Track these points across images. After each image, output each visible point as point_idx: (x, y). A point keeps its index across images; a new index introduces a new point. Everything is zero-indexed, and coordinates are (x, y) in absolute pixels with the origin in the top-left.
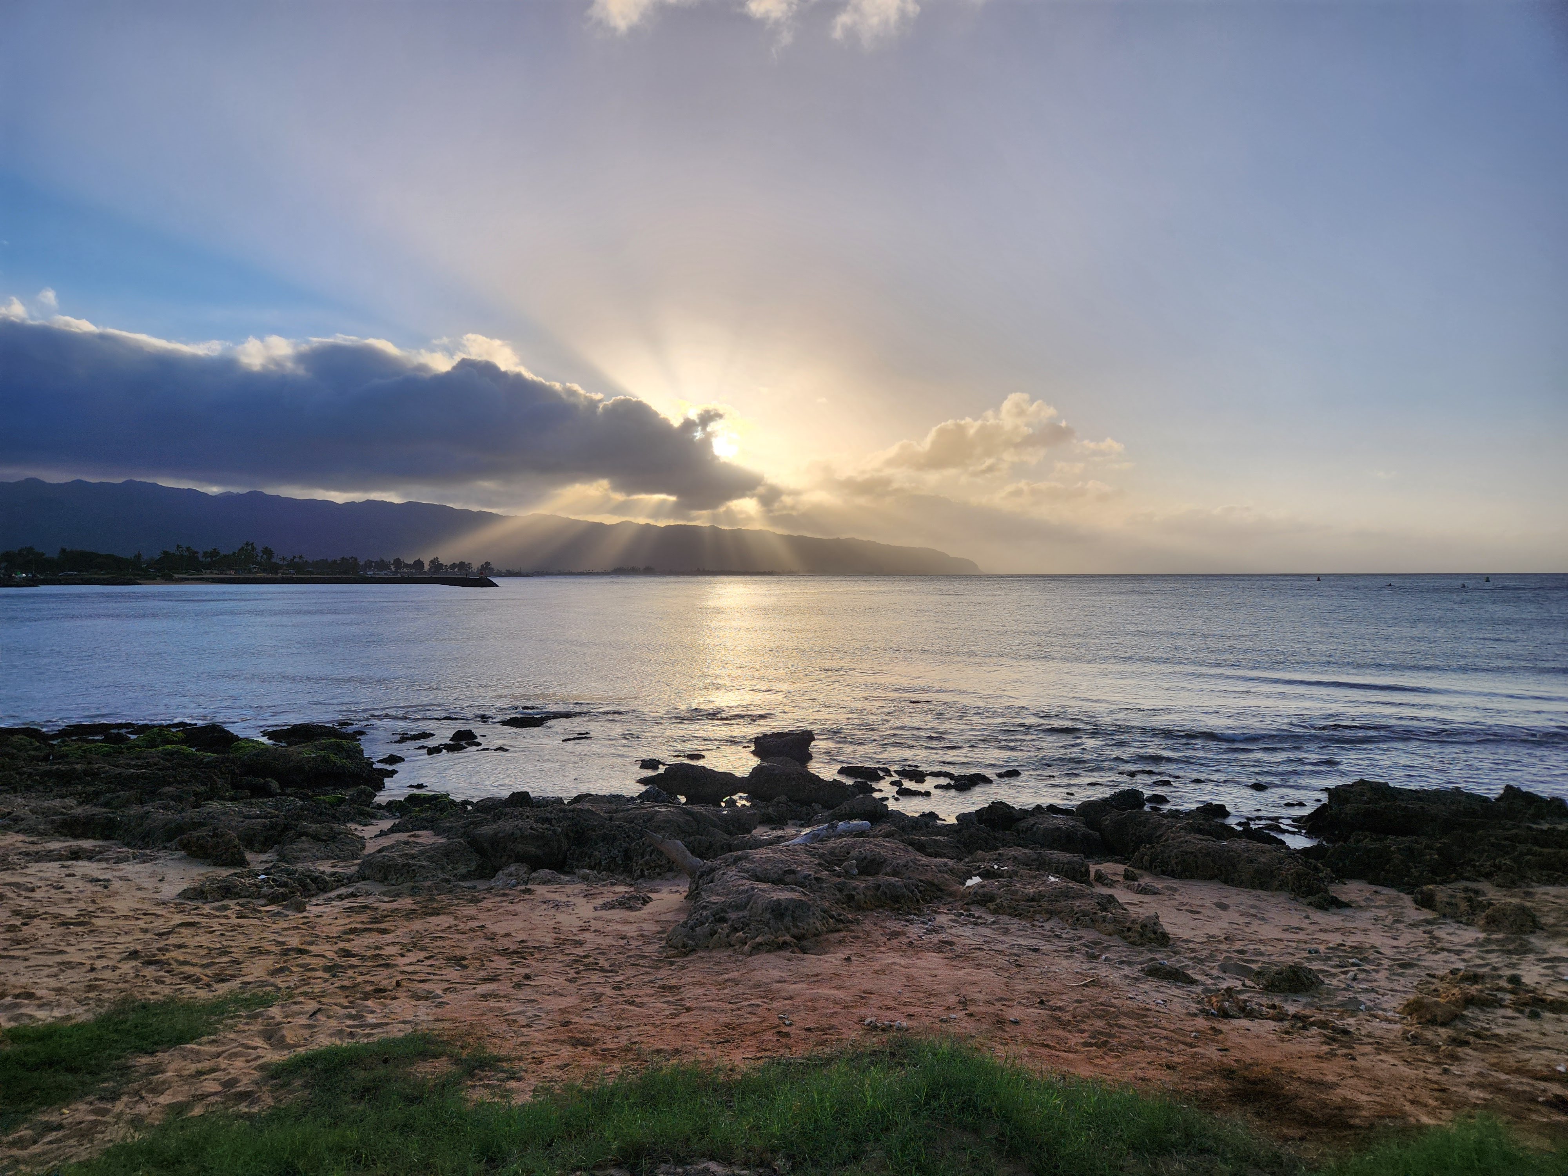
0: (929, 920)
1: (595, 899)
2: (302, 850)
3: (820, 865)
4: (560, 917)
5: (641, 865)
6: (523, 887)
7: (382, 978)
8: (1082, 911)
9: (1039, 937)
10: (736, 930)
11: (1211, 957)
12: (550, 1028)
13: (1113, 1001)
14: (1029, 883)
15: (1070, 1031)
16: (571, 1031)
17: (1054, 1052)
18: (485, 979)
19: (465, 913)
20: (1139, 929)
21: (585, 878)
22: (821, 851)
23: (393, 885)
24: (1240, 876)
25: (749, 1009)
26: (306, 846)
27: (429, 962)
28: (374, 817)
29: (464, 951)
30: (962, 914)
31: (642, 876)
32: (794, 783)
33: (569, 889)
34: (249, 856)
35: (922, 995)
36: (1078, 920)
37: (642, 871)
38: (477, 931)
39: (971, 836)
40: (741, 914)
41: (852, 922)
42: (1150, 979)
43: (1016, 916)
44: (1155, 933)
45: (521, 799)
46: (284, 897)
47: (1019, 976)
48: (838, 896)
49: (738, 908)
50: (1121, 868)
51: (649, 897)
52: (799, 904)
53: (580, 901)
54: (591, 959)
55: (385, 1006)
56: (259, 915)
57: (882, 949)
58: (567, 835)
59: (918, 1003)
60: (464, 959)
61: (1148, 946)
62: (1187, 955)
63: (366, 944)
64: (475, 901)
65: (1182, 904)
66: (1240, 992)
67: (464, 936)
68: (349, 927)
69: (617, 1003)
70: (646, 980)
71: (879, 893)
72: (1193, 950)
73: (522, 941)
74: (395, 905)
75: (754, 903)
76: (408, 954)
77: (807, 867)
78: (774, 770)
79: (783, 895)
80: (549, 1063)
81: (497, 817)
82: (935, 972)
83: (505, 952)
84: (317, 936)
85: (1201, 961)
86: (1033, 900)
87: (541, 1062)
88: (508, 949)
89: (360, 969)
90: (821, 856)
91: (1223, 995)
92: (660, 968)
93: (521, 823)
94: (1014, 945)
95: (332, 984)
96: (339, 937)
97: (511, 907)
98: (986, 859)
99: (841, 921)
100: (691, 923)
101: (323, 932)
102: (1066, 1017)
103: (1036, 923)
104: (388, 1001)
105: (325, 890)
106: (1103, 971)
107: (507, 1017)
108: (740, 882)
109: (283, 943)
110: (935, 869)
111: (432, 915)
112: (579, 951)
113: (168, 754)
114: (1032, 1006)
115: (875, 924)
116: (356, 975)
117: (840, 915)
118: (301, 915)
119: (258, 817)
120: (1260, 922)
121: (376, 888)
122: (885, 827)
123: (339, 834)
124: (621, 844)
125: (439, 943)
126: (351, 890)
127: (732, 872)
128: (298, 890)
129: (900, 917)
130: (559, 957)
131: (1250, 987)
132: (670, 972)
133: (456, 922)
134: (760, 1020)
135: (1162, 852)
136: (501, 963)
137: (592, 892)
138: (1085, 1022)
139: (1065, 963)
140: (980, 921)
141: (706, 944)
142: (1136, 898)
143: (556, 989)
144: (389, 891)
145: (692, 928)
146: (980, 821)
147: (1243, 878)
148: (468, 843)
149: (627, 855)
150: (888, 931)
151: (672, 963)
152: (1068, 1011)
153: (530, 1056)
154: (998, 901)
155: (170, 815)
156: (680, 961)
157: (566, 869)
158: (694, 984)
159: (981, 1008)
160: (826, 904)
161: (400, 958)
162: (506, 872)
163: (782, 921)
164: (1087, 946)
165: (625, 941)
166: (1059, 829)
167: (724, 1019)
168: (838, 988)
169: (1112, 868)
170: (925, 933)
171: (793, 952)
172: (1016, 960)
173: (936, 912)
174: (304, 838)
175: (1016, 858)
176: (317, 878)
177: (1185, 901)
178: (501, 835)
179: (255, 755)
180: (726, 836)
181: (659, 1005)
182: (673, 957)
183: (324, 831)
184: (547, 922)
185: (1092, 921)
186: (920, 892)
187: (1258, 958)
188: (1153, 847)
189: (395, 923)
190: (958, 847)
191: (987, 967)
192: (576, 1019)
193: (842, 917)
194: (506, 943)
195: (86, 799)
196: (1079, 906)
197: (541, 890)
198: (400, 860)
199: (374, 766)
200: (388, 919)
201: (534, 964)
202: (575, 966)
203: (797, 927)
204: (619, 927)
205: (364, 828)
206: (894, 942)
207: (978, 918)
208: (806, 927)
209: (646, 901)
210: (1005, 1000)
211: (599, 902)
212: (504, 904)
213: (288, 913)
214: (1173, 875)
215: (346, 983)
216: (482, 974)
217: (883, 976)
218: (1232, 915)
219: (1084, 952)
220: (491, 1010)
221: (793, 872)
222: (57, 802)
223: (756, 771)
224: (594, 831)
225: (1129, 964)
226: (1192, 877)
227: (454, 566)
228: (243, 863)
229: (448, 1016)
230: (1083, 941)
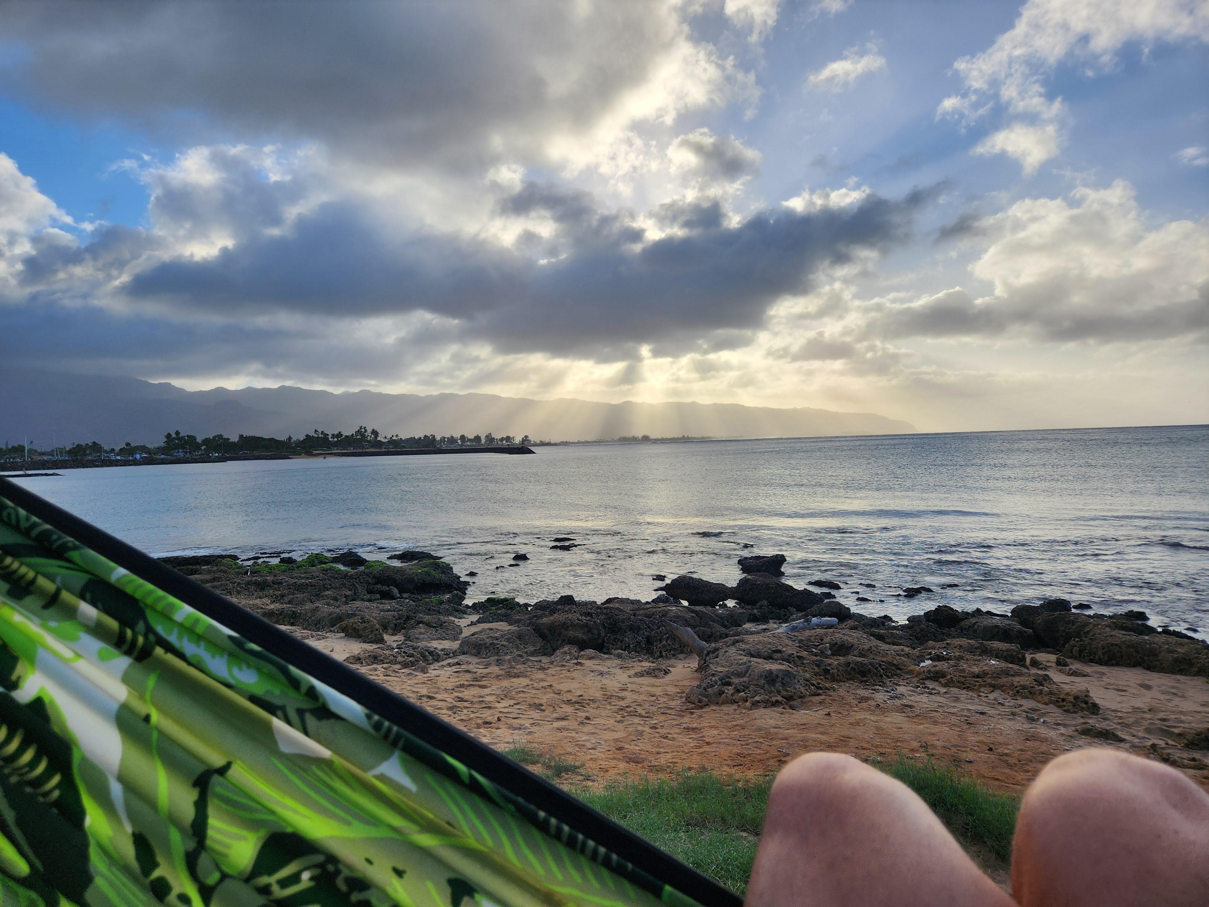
0: (892, 690)
1: (628, 670)
2: (421, 633)
3: (799, 647)
4: (605, 681)
5: (660, 648)
6: (576, 661)
7: (487, 715)
8: (1021, 686)
9: (985, 704)
10: (738, 691)
11: (1137, 723)
12: (609, 751)
13: (1052, 751)
14: (974, 665)
15: (1016, 771)
16: (624, 753)
17: (1003, 784)
18: (558, 719)
19: (537, 677)
20: (1072, 700)
21: (619, 656)
22: (800, 638)
23: (484, 658)
24: (1161, 664)
25: (755, 745)
26: (423, 631)
27: (518, 707)
28: (465, 613)
29: (541, 700)
30: (919, 687)
31: (661, 656)
32: (773, 591)
33: (608, 663)
34: (386, 637)
35: (889, 741)
36: (1018, 692)
37: (661, 652)
38: (547, 688)
39: (921, 630)
40: (741, 680)
41: (829, 690)
42: (1083, 737)
43: (964, 688)
44: (1086, 703)
45: (568, 600)
46: (413, 664)
47: (969, 731)
48: (817, 669)
49: (739, 675)
50: (1053, 658)
51: (668, 670)
52: (787, 674)
53: (618, 671)
54: (632, 709)
55: (492, 733)
56: (398, 675)
57: (856, 709)
58: (603, 625)
59: (888, 746)
60: (541, 705)
61: (1080, 714)
62: (1115, 721)
63: (472, 694)
64: (543, 669)
65: (1109, 684)
66: (1163, 748)
67: (539, 691)
68: (459, 683)
69: (655, 737)
70: (674, 724)
71: (849, 669)
72: (1120, 718)
73: (580, 696)
74: (487, 671)
75: (752, 671)
76: (501, 701)
77: (791, 649)
78: (756, 581)
79: (774, 667)
80: (612, 772)
81: (553, 612)
82: (899, 725)
83: (569, 702)
84: (439, 688)
85: (1128, 726)
86: (978, 676)
87: (607, 771)
88: (571, 700)
89: (472, 709)
90: (801, 641)
91: (1149, 749)
92: (684, 716)
93: (570, 616)
94: (964, 709)
95: (454, 718)
96: (453, 689)
97: (569, 674)
98: (935, 647)
99: (821, 688)
100: (704, 685)
101: (442, 686)
102: (1012, 761)
103: (981, 694)
104: (494, 730)
105: (437, 661)
106: (1043, 731)
107: (578, 743)
108: (739, 658)
109: (417, 692)
110: (893, 653)
111: (514, 677)
112: (622, 703)
113: (324, 570)
114: (982, 752)
115: (848, 692)
116: (468, 713)
117: (819, 684)
118: (425, 675)
119: (388, 611)
120: (1181, 699)
121: (474, 660)
122: (851, 623)
123: (445, 622)
124: (644, 633)
125: (522, 695)
126: (456, 660)
127: (732, 650)
128: (421, 660)
129: (868, 687)
130: (609, 707)
131: (1173, 745)
132: (691, 719)
133: (531, 682)
134: (763, 752)
135: (1090, 644)
136: (568, 709)
137: (625, 666)
138: (1029, 765)
139: (1008, 723)
140: (934, 691)
141: (716, 701)
142: (1068, 679)
143: (609, 726)
144: (481, 662)
145: (705, 689)
146: (928, 620)
147: (1164, 665)
148: (534, 630)
149: (649, 641)
150: (858, 696)
151: (692, 713)
152: (1013, 757)
153: (598, 767)
154: (949, 677)
155: (331, 609)
156: (698, 712)
157: (604, 650)
158: (711, 727)
159: (940, 751)
160: (808, 676)
161: (497, 704)
162: (561, 651)
163: (774, 685)
164: (1027, 712)
165: (655, 698)
166: (997, 626)
167: (736, 750)
168: (823, 733)
169: (1045, 657)
170: (889, 699)
171: (784, 708)
172: (967, 720)
173: (897, 684)
174: (421, 625)
175: (961, 646)
176: (432, 652)
177: (1112, 682)
178: (557, 624)
179: (380, 570)
180: (722, 629)
181: (685, 740)
182: (693, 709)
183: (434, 620)
184: (595, 685)
185: (1031, 693)
186: (883, 669)
187: (1179, 725)
188: (1081, 640)
189: (490, 682)
190: (911, 639)
191: (942, 723)
192: (626, 746)
193: (820, 685)
194: (569, 696)
195: (276, 599)
196: (1018, 682)
197: (588, 663)
198: (487, 640)
199: (461, 579)
200: (484, 679)
201: (591, 710)
202: (620, 713)
203: (787, 691)
204: (649, 689)
205: (459, 620)
206: (864, 705)
207: (932, 689)
208: (793, 691)
209: (666, 672)
210: (960, 746)
211: (632, 672)
212: (563, 672)
213: (417, 674)
214: (1100, 662)
215: (463, 718)
216: (555, 715)
217: (858, 727)
218: (1155, 693)
219: (1025, 716)
220: (566, 738)
221: (780, 651)
222: (258, 601)
223: (742, 582)
224: (624, 623)
225: (1065, 726)
226: (1117, 664)
227: (502, 439)
228: (381, 641)
229: (536, 740)
230: (1023, 708)
